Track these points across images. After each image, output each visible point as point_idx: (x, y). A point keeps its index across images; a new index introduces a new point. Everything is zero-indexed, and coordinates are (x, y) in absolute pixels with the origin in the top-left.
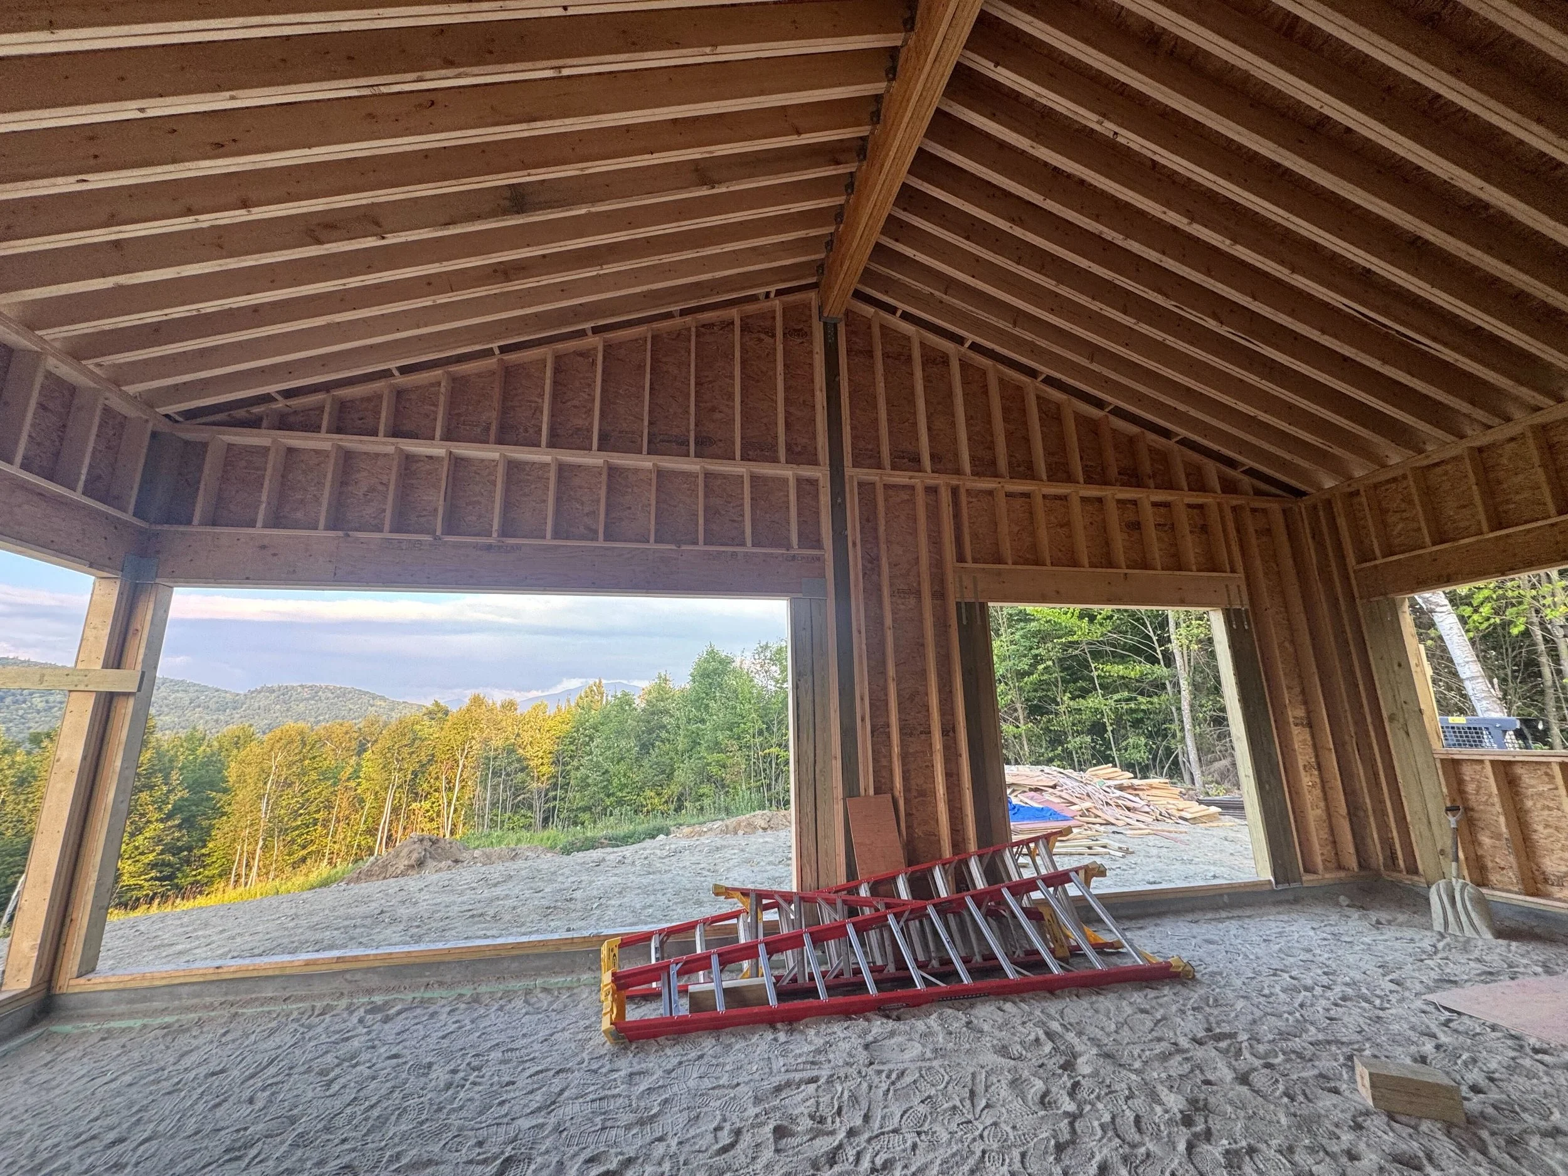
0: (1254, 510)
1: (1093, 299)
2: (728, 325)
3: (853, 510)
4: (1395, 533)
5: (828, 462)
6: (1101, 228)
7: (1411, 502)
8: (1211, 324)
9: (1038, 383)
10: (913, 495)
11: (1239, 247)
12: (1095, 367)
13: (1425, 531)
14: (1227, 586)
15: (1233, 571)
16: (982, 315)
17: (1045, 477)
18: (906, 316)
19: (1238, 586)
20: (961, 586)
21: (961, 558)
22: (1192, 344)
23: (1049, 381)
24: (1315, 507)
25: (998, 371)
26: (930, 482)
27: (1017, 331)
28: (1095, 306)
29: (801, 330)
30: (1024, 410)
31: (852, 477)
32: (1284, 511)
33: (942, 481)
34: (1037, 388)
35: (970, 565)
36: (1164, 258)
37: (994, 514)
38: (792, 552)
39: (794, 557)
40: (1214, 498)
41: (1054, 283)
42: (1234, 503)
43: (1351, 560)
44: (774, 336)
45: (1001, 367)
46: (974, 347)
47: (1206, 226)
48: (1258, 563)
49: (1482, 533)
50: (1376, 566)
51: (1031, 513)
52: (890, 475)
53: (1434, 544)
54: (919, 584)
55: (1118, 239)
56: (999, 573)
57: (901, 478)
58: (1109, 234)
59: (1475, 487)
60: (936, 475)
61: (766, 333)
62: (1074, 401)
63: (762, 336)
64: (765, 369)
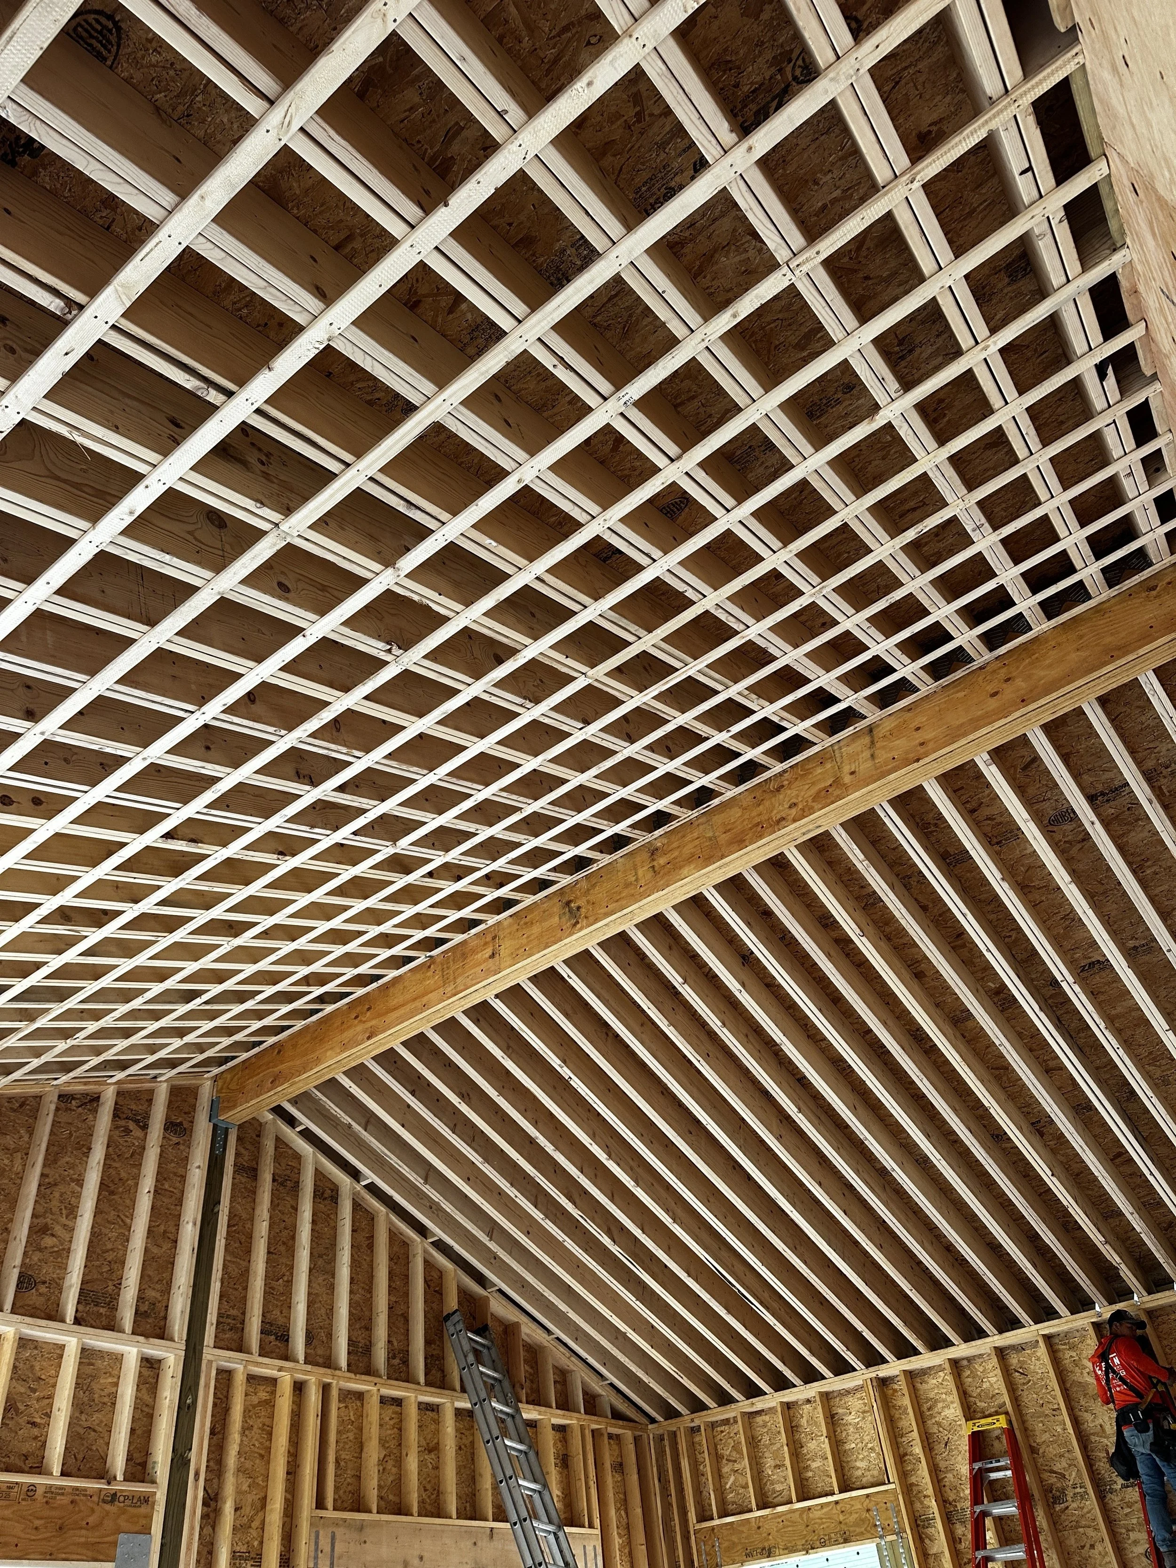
0: (610, 1436)
1: (512, 1185)
2: (91, 1101)
3: (204, 1417)
4: (728, 1487)
5: (185, 1337)
6: (538, 1134)
7: (740, 1452)
8: (606, 1240)
9: (427, 1244)
10: (273, 1393)
11: (639, 1189)
12: (493, 1246)
13: (751, 1489)
14: (584, 1547)
15: (591, 1526)
16: (394, 1160)
17: (422, 1380)
18: (307, 1134)
19: (595, 1547)
20: (316, 1550)
21: (320, 1504)
22: (586, 1251)
23: (440, 1245)
24: (661, 1438)
25: (391, 1223)
26: (300, 1377)
27: (427, 1189)
28: (512, 1192)
29: (181, 1124)
30: (407, 1276)
31: (210, 1362)
32: (635, 1438)
33: (313, 1378)
34: (425, 1251)
35: (330, 1514)
36: (582, 1176)
37: (361, 1429)
38: (115, 1487)
39: (114, 1497)
40: (578, 1419)
41: (481, 1159)
42: (595, 1426)
43: (692, 1516)
44: (145, 1127)
45: (393, 1218)
46: (372, 1188)
47: (618, 1165)
48: (612, 1512)
49: (791, 1503)
50: (713, 1528)
51: (400, 1429)
52: (258, 1364)
53: (759, 1508)
54: (261, 1543)
55: (549, 1148)
56: (361, 1527)
57: (268, 1368)
58: (542, 1141)
59: (786, 1448)
60: (309, 1367)
61: (137, 1122)
62: (460, 1272)
63: (131, 1125)
64: (123, 1174)
